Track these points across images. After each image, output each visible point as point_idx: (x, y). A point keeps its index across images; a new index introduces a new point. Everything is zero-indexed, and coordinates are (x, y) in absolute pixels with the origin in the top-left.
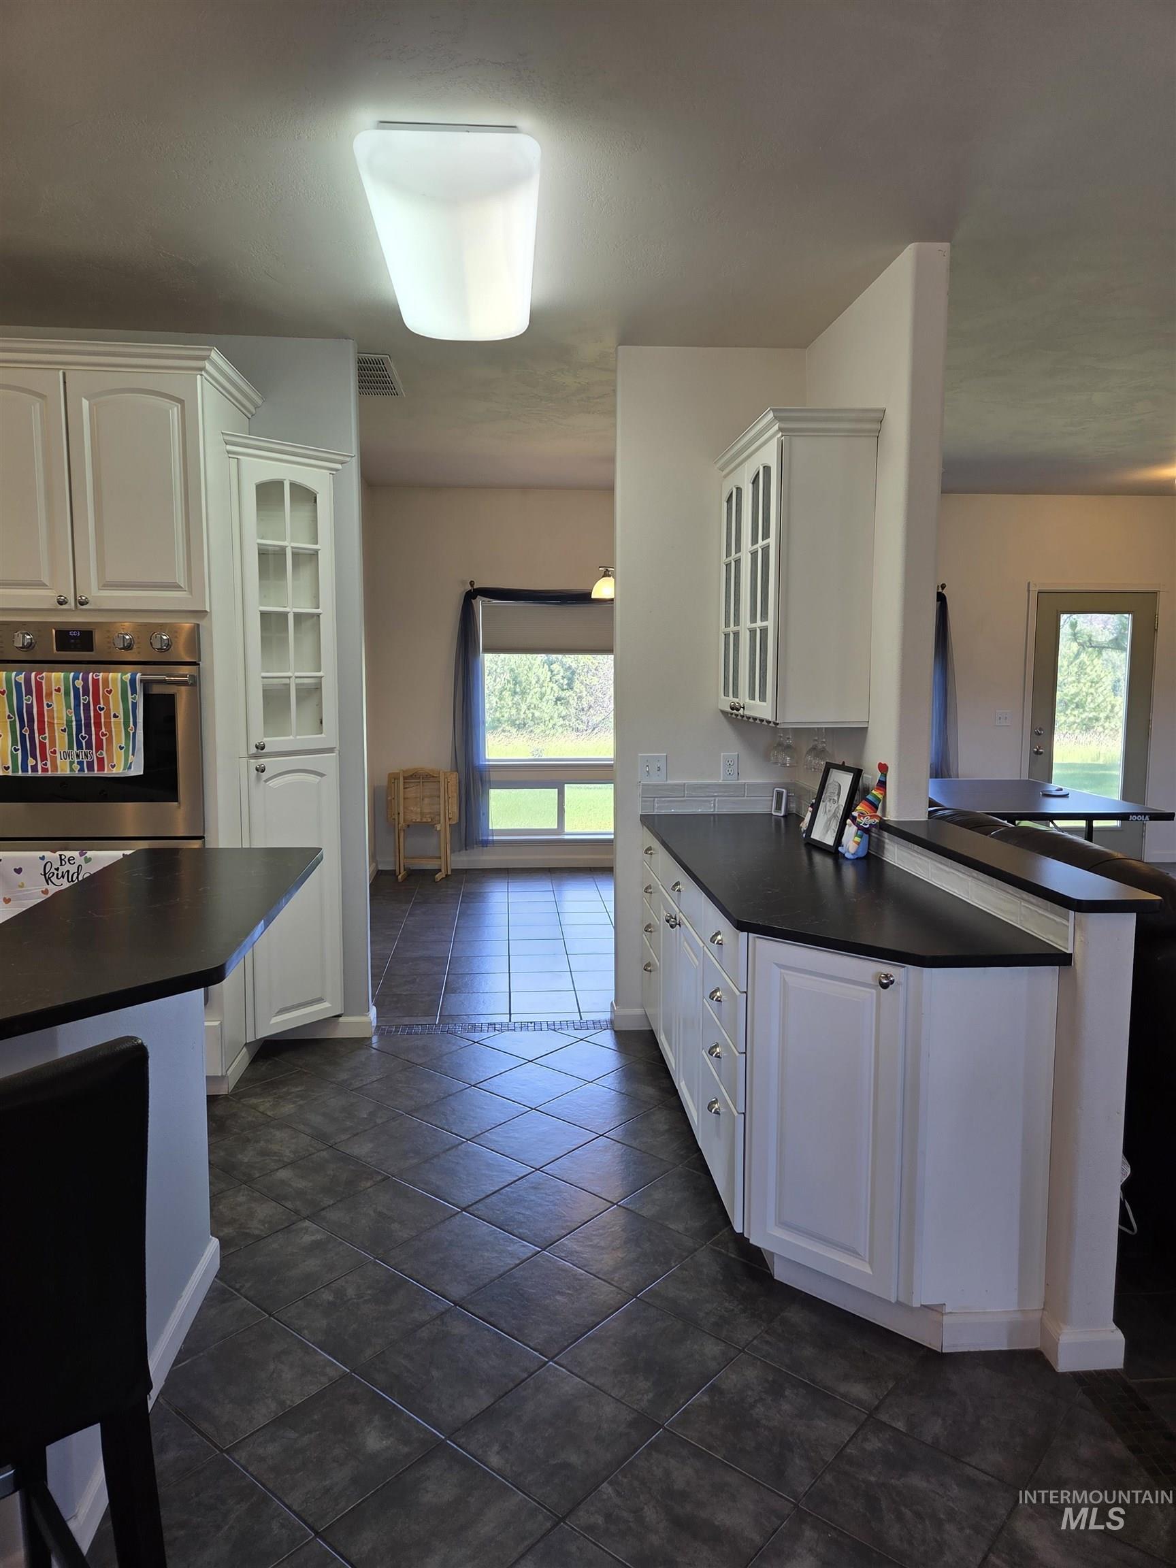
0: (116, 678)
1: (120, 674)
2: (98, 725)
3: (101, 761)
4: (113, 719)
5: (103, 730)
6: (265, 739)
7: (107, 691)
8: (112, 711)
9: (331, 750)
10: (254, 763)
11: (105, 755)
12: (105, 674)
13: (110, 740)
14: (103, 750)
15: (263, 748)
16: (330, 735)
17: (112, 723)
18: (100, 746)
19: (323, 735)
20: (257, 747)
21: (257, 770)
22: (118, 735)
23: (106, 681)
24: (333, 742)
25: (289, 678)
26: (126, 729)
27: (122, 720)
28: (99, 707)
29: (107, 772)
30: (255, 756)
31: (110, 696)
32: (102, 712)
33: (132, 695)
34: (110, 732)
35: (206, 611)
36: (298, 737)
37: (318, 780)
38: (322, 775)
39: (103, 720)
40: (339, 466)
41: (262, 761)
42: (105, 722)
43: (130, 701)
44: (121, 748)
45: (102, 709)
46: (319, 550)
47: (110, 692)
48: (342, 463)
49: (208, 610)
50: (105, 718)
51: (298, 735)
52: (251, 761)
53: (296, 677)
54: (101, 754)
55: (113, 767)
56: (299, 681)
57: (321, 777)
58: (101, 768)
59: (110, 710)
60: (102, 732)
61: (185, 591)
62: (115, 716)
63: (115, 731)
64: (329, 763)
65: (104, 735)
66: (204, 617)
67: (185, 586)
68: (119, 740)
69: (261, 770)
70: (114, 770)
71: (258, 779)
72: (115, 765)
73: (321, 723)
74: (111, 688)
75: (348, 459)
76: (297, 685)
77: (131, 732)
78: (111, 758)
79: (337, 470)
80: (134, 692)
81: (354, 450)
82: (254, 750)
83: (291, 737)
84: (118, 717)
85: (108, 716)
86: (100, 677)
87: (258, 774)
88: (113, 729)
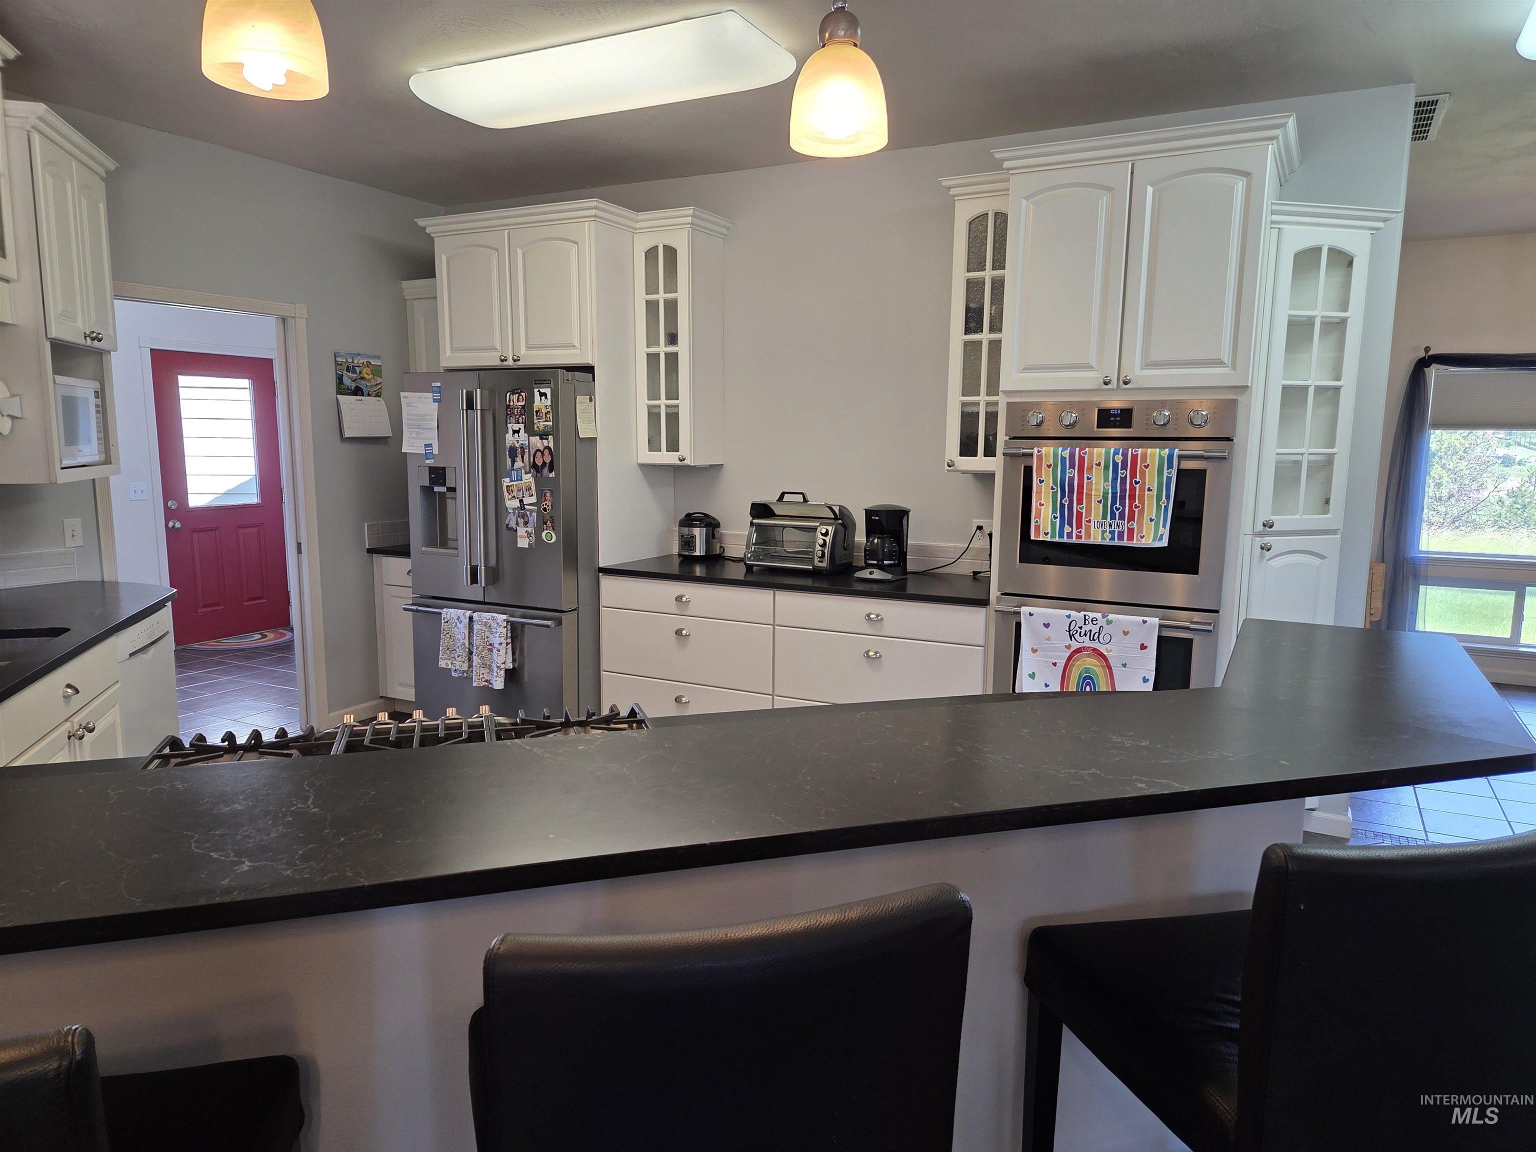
0: (1154, 454)
1: (1158, 450)
2: (1132, 498)
3: (1131, 531)
4: (1147, 493)
5: (1137, 502)
6: (1272, 518)
7: (1144, 466)
8: (1147, 484)
9: (1333, 532)
10: (1259, 541)
11: (1135, 526)
12: (1144, 449)
13: (1142, 513)
14: (1134, 521)
15: (1271, 527)
16: (1333, 518)
17: (1146, 496)
18: (1131, 518)
19: (1329, 516)
20: (1264, 525)
21: (1262, 548)
22: (1151, 505)
23: (1144, 456)
24: (1339, 525)
25: (1302, 454)
26: (1158, 502)
27: (1155, 494)
28: (1135, 481)
29: (1135, 543)
30: (1260, 535)
31: (1147, 470)
32: (1138, 486)
33: (1168, 469)
34: (1143, 504)
35: (1248, 386)
36: (1304, 517)
37: (1319, 563)
38: (1322, 557)
39: (1137, 493)
40: (1381, 225)
41: (1267, 540)
42: (1139, 495)
43: (1165, 474)
44: (1151, 520)
45: (1137, 483)
46: (1349, 318)
47: (1147, 467)
48: (1385, 220)
49: (1250, 385)
50: (1139, 492)
51: (1304, 514)
52: (1257, 538)
53: (1309, 454)
54: (1132, 525)
55: (1142, 537)
56: (1312, 458)
57: (1322, 559)
58: (1131, 538)
59: (1145, 483)
60: (1136, 505)
61: (1228, 367)
62: (1149, 490)
63: (1148, 503)
64: (1330, 545)
65: (1136, 507)
66: (1243, 393)
67: (1228, 362)
68: (1150, 512)
69: (1266, 548)
70: (1143, 541)
71: (1262, 557)
72: (1144, 536)
73: (1327, 502)
74: (1148, 463)
75: (1393, 216)
76: (1309, 462)
77: (1163, 506)
78: (1140, 530)
79: (1378, 229)
80: (1170, 466)
81: (1401, 207)
82: (1260, 528)
83: (1297, 516)
84: (1152, 490)
85: (1142, 490)
86: (1139, 453)
87: (1261, 552)
88: (1146, 502)
